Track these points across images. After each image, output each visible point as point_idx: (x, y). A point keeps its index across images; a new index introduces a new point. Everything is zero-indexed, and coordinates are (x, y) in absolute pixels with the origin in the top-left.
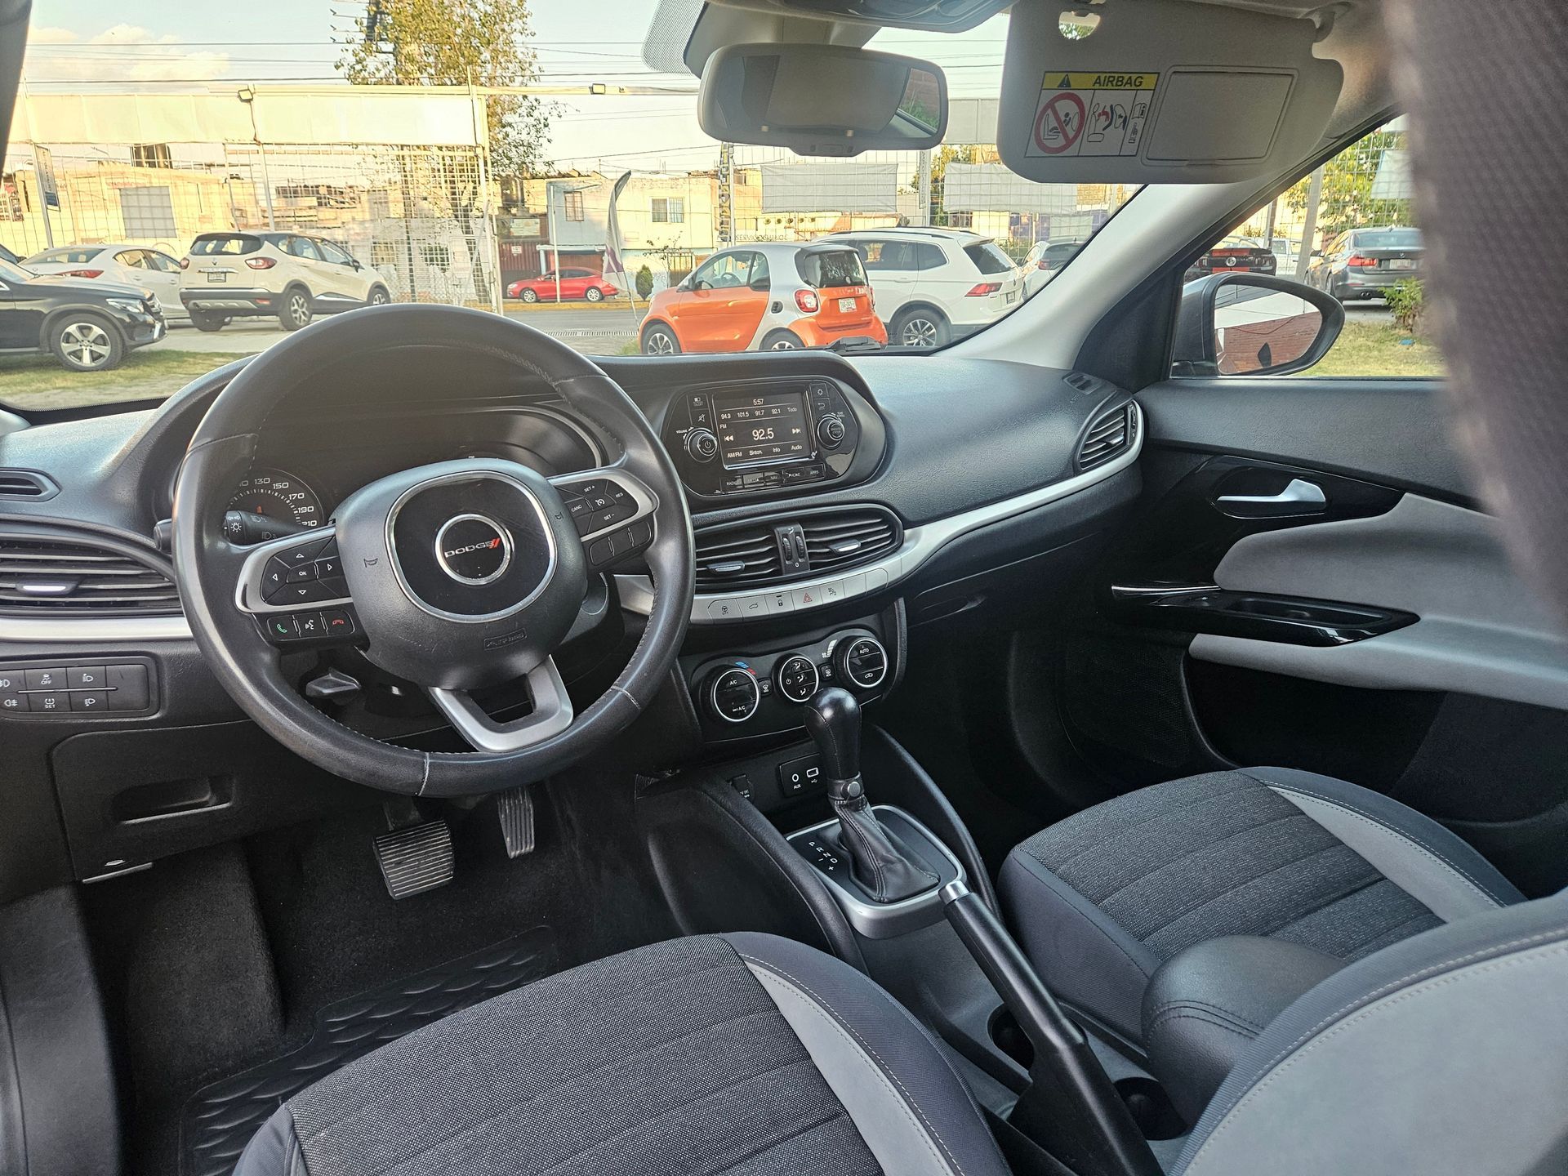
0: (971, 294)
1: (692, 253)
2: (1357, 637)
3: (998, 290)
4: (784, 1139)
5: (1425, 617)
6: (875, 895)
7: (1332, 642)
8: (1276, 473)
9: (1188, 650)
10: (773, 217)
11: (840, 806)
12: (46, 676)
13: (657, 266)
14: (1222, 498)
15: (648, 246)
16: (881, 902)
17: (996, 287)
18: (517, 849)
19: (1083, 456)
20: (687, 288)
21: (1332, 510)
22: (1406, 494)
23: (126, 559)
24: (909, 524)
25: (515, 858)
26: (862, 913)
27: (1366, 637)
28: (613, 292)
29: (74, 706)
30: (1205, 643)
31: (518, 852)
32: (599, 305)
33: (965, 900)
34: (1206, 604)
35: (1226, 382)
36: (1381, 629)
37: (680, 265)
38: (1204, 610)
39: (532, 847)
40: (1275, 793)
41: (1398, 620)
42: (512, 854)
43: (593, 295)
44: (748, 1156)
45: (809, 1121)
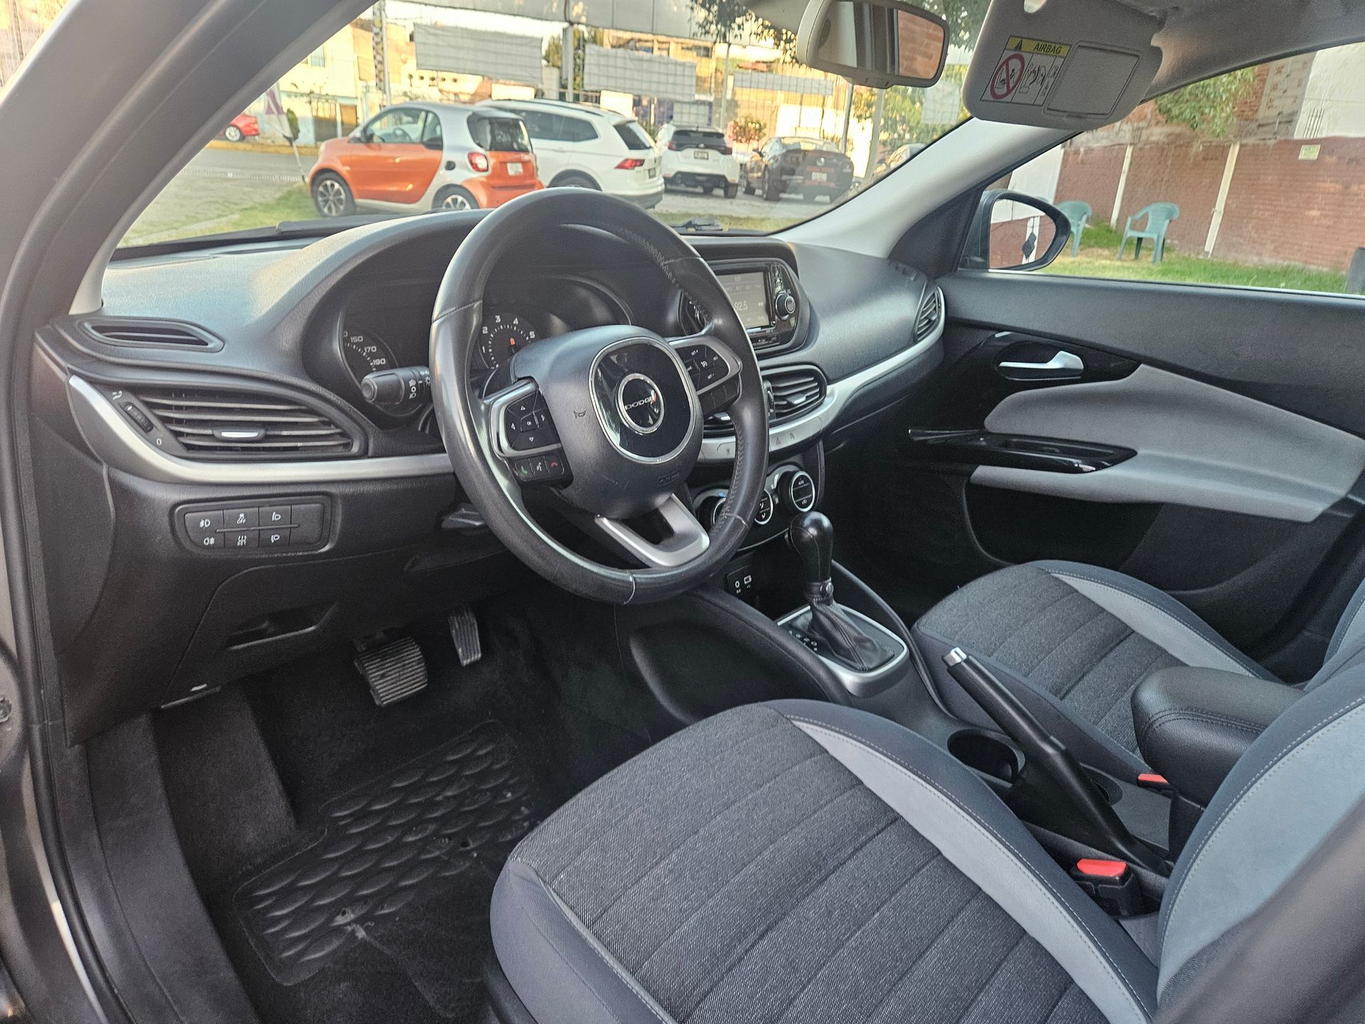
0: (620, 167)
1: (336, 100)
2: (1099, 467)
3: (641, 165)
4: (871, 839)
5: (1141, 452)
6: (859, 666)
7: (1079, 471)
8: (1044, 346)
9: (969, 480)
10: (428, 74)
11: (818, 603)
12: (242, 515)
13: (303, 111)
14: (1004, 364)
15: (294, 89)
16: (864, 670)
17: (640, 162)
18: (468, 658)
19: (919, 329)
20: (358, 140)
21: (1087, 375)
22: (1142, 365)
23: (303, 407)
24: (831, 382)
25: (467, 666)
26: (849, 679)
27: (1105, 467)
28: (254, 133)
29: (263, 543)
30: (985, 472)
31: (469, 660)
32: (241, 145)
33: (967, 661)
34: (984, 443)
35: (994, 273)
36: (1114, 462)
37: (325, 111)
38: (983, 447)
39: (480, 655)
40: (1057, 579)
41: (1123, 455)
42: (465, 662)
43: (233, 134)
44: (853, 854)
45: (881, 826)
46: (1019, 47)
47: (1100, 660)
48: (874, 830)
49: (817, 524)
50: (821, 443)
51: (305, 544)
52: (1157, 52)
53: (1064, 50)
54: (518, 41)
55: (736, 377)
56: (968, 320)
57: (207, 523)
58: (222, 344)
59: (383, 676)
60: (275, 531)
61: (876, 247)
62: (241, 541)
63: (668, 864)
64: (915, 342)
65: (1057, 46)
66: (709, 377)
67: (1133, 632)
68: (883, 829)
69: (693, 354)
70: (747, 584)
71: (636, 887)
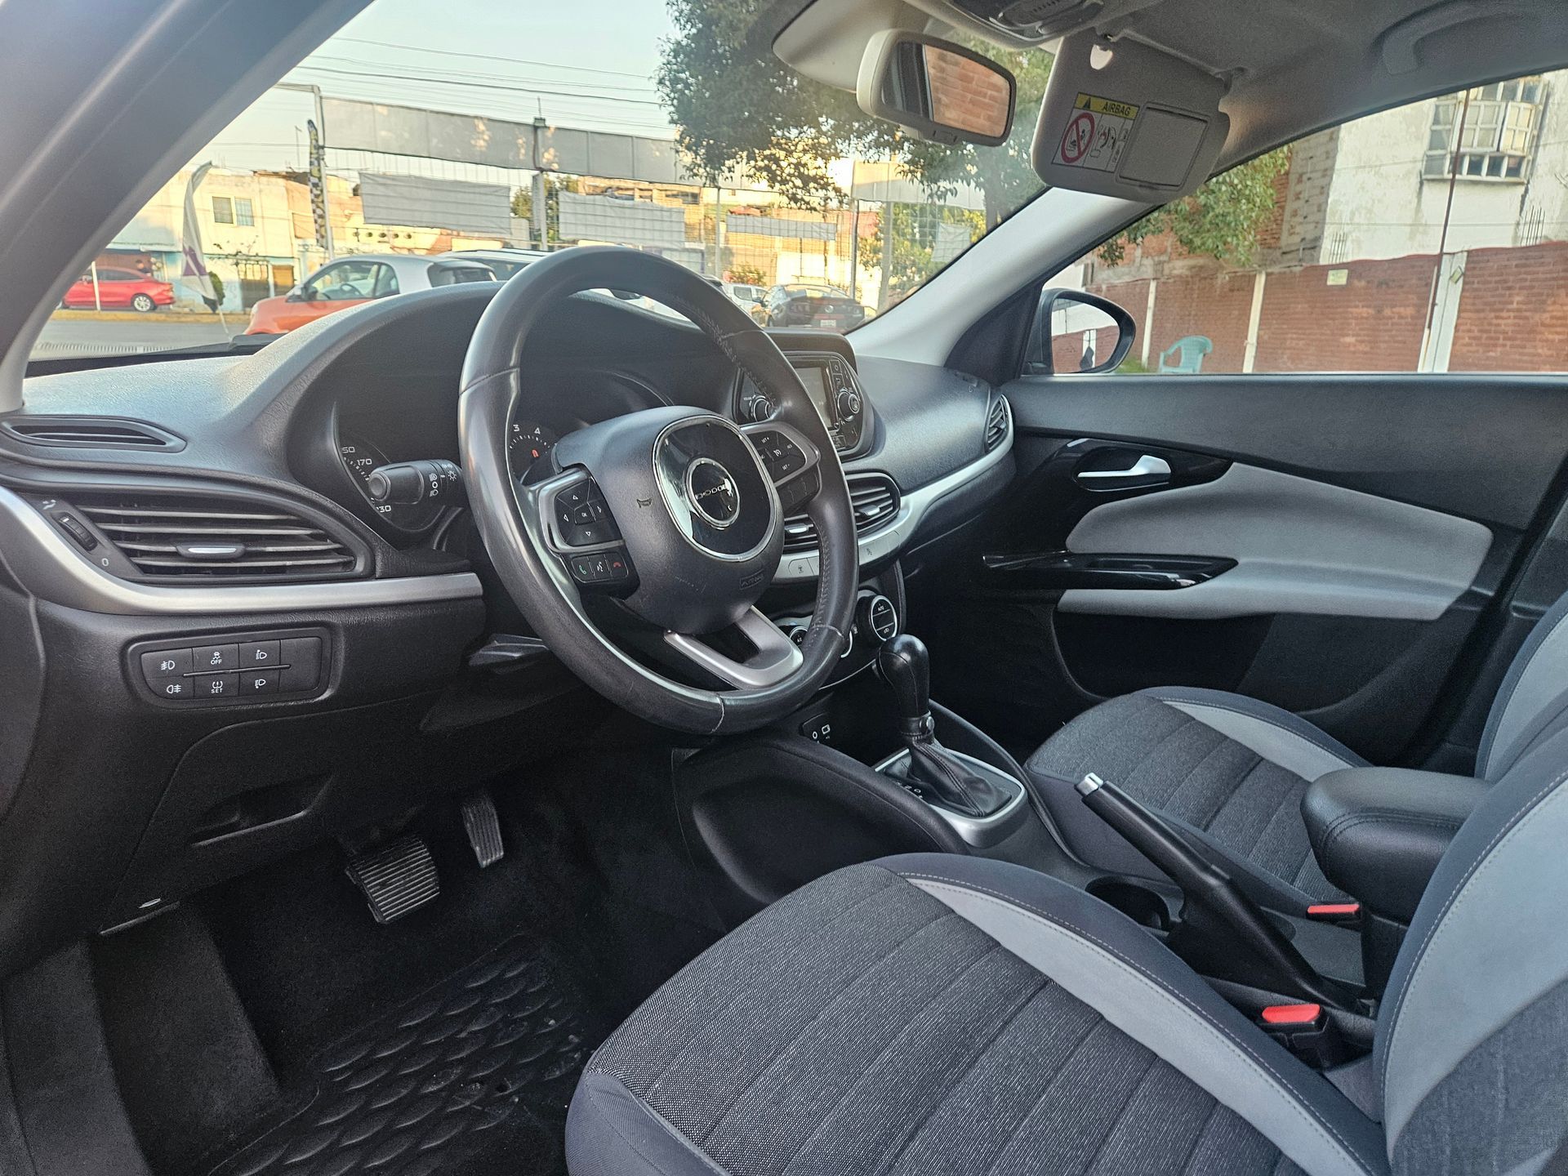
1: (268, 262)
2: (1199, 580)
4: (1020, 1009)
5: (1242, 561)
6: (974, 811)
7: (1175, 586)
8: (1126, 451)
9: (1056, 608)
10: (377, 230)
11: (918, 741)
12: (217, 654)
13: (228, 274)
14: (1082, 475)
15: (217, 250)
16: (980, 816)
18: (488, 858)
19: (990, 437)
20: (298, 298)
21: (1175, 480)
22: (1234, 464)
23: (292, 517)
24: (905, 492)
25: (487, 867)
26: (964, 827)
27: (1205, 580)
28: (168, 301)
29: (245, 691)
30: (1074, 597)
31: (489, 860)
32: (153, 316)
33: (1105, 787)
34: (1069, 565)
36: (1215, 574)
37: (255, 273)
38: (1068, 568)
39: (502, 854)
40: (1170, 707)
41: (1223, 565)
42: (484, 863)
43: (142, 303)
44: (1003, 1028)
45: (1030, 992)
46: (1087, 106)
47: (1233, 792)
48: (1022, 1000)
49: (909, 648)
50: (898, 563)
51: (297, 690)
52: (1225, 119)
53: (1134, 110)
54: (482, 190)
55: (814, 468)
56: (1040, 429)
57: (171, 665)
58: (183, 443)
59: (383, 885)
60: (260, 673)
61: (930, 353)
62: (217, 688)
63: (786, 1059)
64: (987, 452)
65: (1126, 107)
66: (785, 468)
67: (1262, 759)
68: (1033, 996)
69: (764, 441)
70: (826, 735)
71: (750, 1091)
